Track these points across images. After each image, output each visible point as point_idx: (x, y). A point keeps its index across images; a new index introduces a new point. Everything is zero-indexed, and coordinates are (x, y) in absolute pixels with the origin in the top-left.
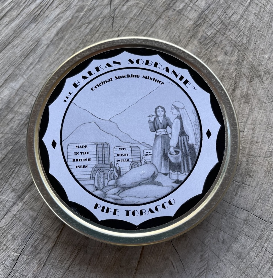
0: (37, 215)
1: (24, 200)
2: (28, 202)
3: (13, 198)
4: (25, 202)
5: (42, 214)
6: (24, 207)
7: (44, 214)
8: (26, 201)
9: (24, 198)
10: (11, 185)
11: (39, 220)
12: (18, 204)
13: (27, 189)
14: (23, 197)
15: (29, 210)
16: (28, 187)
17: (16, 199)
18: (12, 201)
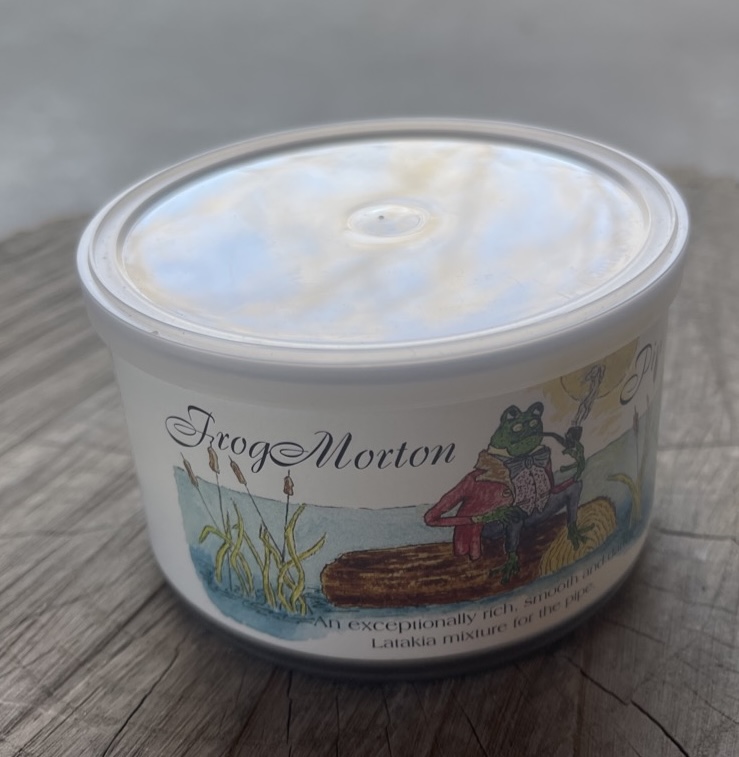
0: (116, 735)
1: (67, 699)
2: (81, 701)
3: (20, 698)
4: (68, 704)
5: (139, 728)
6: (63, 717)
7: (147, 728)
8: (75, 700)
9: (65, 694)
10: (19, 662)
11: (126, 749)
12: (40, 714)
13: (82, 664)
14: (59, 692)
15: (82, 724)
16: (86, 661)
17: (33, 698)
18: (18, 705)
